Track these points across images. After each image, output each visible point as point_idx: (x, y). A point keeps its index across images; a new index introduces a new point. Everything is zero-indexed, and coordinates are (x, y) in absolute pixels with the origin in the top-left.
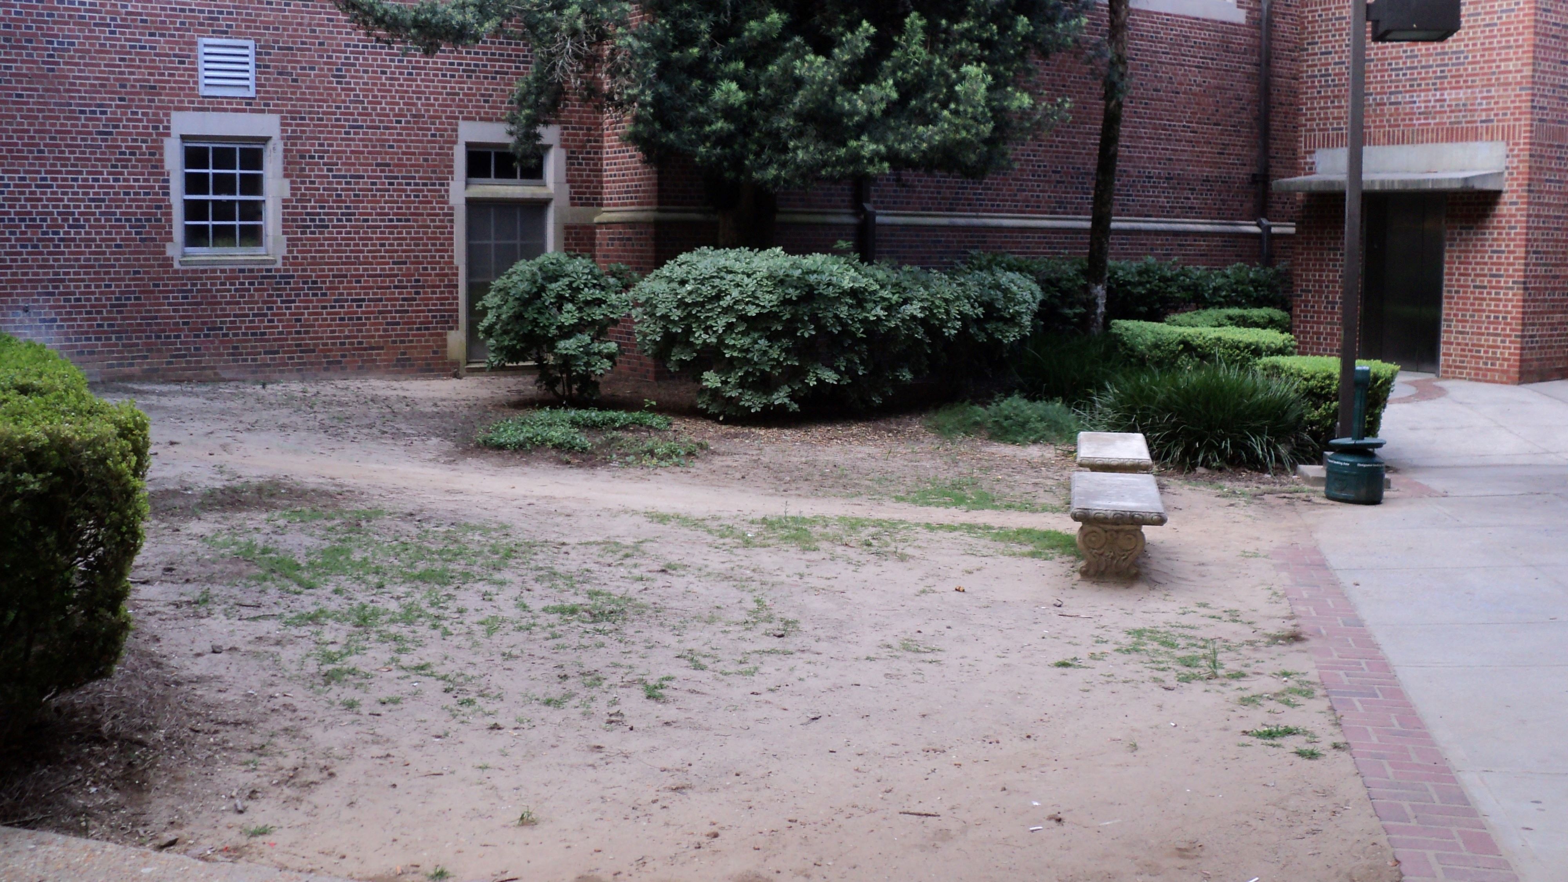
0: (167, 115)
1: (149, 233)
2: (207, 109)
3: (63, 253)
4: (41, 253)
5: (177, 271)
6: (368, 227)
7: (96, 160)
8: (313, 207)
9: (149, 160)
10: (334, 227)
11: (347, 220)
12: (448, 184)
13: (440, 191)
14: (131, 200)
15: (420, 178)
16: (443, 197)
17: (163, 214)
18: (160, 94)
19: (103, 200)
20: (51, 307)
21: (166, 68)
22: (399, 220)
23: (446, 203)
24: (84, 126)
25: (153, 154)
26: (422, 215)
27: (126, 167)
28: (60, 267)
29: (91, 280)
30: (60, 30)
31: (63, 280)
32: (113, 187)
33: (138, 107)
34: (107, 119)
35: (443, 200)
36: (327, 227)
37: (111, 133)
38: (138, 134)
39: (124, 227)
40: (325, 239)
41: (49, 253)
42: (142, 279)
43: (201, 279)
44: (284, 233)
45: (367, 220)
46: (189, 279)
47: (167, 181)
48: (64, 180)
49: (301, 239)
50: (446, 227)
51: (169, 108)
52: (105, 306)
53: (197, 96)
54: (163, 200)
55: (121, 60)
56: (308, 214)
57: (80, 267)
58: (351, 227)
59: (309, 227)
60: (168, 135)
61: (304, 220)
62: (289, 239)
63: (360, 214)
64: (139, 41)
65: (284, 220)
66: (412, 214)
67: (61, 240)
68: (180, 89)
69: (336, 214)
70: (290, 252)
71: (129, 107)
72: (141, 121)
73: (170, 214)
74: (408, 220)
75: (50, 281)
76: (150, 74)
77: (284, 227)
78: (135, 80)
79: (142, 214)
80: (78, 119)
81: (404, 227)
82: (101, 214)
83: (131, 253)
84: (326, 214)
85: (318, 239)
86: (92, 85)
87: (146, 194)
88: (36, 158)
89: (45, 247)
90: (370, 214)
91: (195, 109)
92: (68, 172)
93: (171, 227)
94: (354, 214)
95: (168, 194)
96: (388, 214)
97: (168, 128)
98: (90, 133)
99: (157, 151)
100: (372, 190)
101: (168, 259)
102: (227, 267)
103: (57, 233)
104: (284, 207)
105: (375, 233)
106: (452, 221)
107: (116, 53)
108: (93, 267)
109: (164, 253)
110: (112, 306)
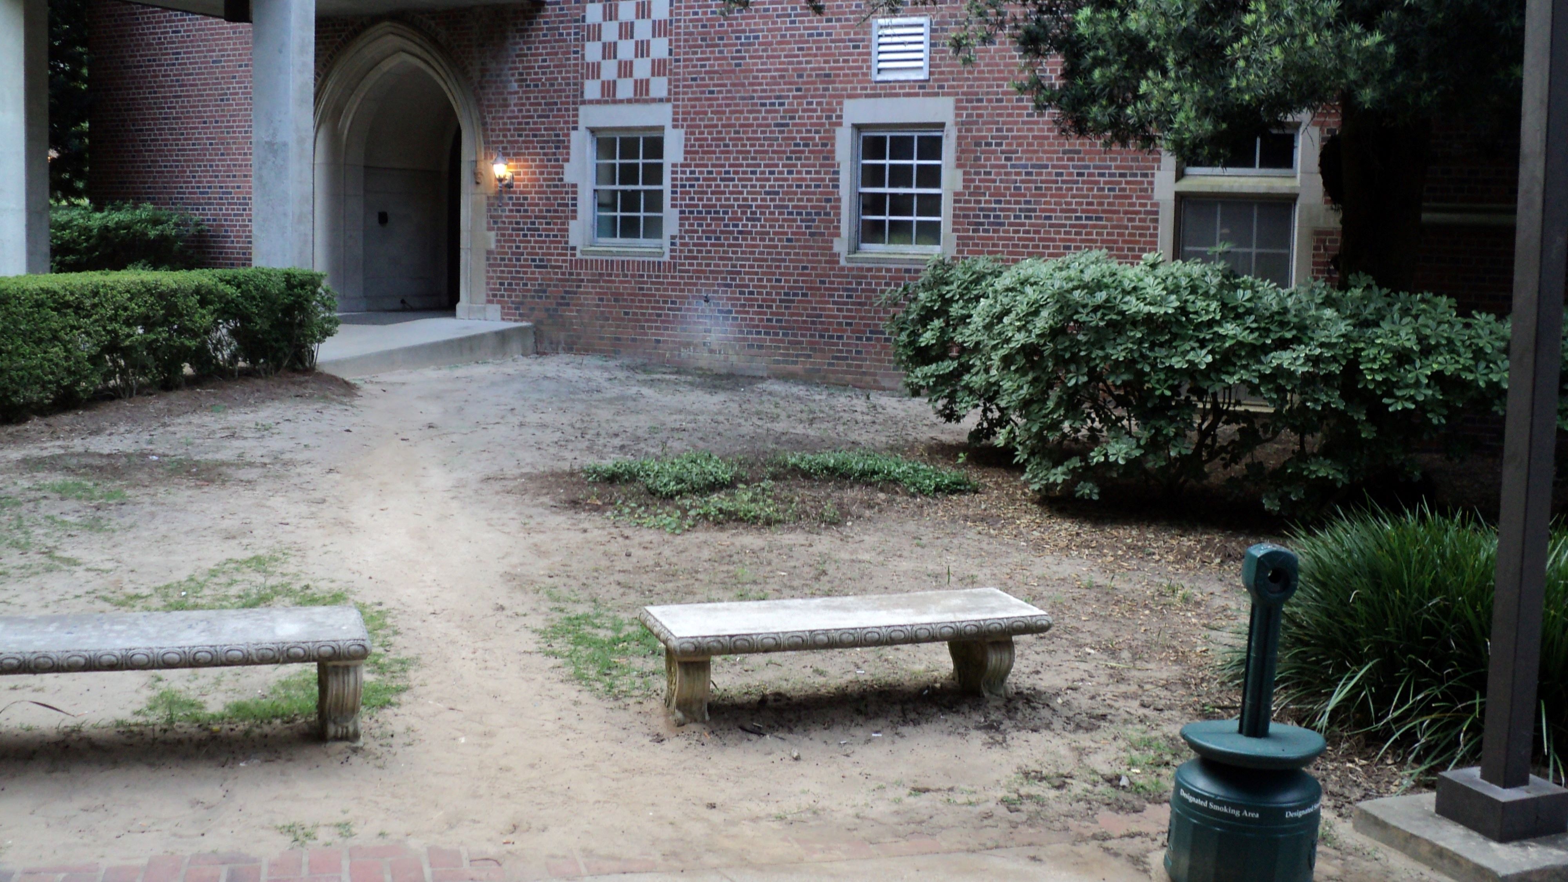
0: (840, 103)
1: (818, 227)
2: (879, 96)
3: (740, 246)
4: (723, 245)
5: (842, 269)
6: (1051, 226)
7: (774, 152)
8: (986, 202)
9: (821, 152)
10: (1010, 224)
11: (1026, 217)
12: (1153, 175)
13: (1142, 183)
14: (802, 193)
15: (1117, 167)
16: (1146, 190)
17: (832, 208)
18: (834, 82)
19: (777, 193)
20: (728, 299)
21: (840, 55)
22: (1087, 218)
23: (1150, 198)
24: (764, 118)
25: (825, 145)
26: (1118, 212)
27: (799, 159)
28: (738, 259)
29: (764, 273)
30: (747, 24)
31: (739, 273)
32: (786, 180)
33: (813, 97)
34: (785, 111)
35: (1146, 192)
36: (1003, 224)
37: (787, 125)
38: (812, 125)
39: (795, 220)
40: (1000, 238)
41: (729, 246)
42: (810, 275)
43: (866, 277)
44: (954, 230)
45: (1050, 218)
46: (854, 277)
47: (837, 173)
48: (744, 173)
49: (972, 238)
50: (1148, 228)
51: (842, 96)
52: (774, 301)
53: (870, 82)
54: (833, 193)
55: (800, 49)
56: (981, 209)
57: (755, 260)
58: (1031, 225)
59: (982, 224)
60: (840, 124)
61: (978, 216)
62: (959, 238)
63: (1042, 210)
64: (817, 28)
65: (955, 216)
66: (1104, 211)
67: (740, 232)
68: (854, 75)
69: (1014, 210)
70: (959, 252)
71: (805, 97)
72: (815, 111)
73: (839, 208)
74: (1100, 219)
75: (729, 272)
76: (826, 62)
77: (954, 223)
78: (812, 69)
79: (812, 207)
80: (759, 112)
81: (1094, 226)
82: (775, 207)
83: (800, 247)
84: (1001, 210)
85: (992, 238)
86: (773, 77)
87: (817, 186)
88: (722, 152)
89: (726, 239)
90: (1054, 211)
91: (867, 96)
92: (748, 166)
93: (839, 221)
94: (1034, 210)
95: (837, 187)
96: (1075, 211)
97: (840, 117)
98: (769, 126)
99: (828, 142)
100: (1057, 182)
101: (835, 255)
102: (893, 266)
103: (736, 226)
104: (955, 201)
105: (1059, 233)
106: (1156, 221)
107: (796, 42)
108: (766, 260)
109: (831, 248)
110: (781, 301)
